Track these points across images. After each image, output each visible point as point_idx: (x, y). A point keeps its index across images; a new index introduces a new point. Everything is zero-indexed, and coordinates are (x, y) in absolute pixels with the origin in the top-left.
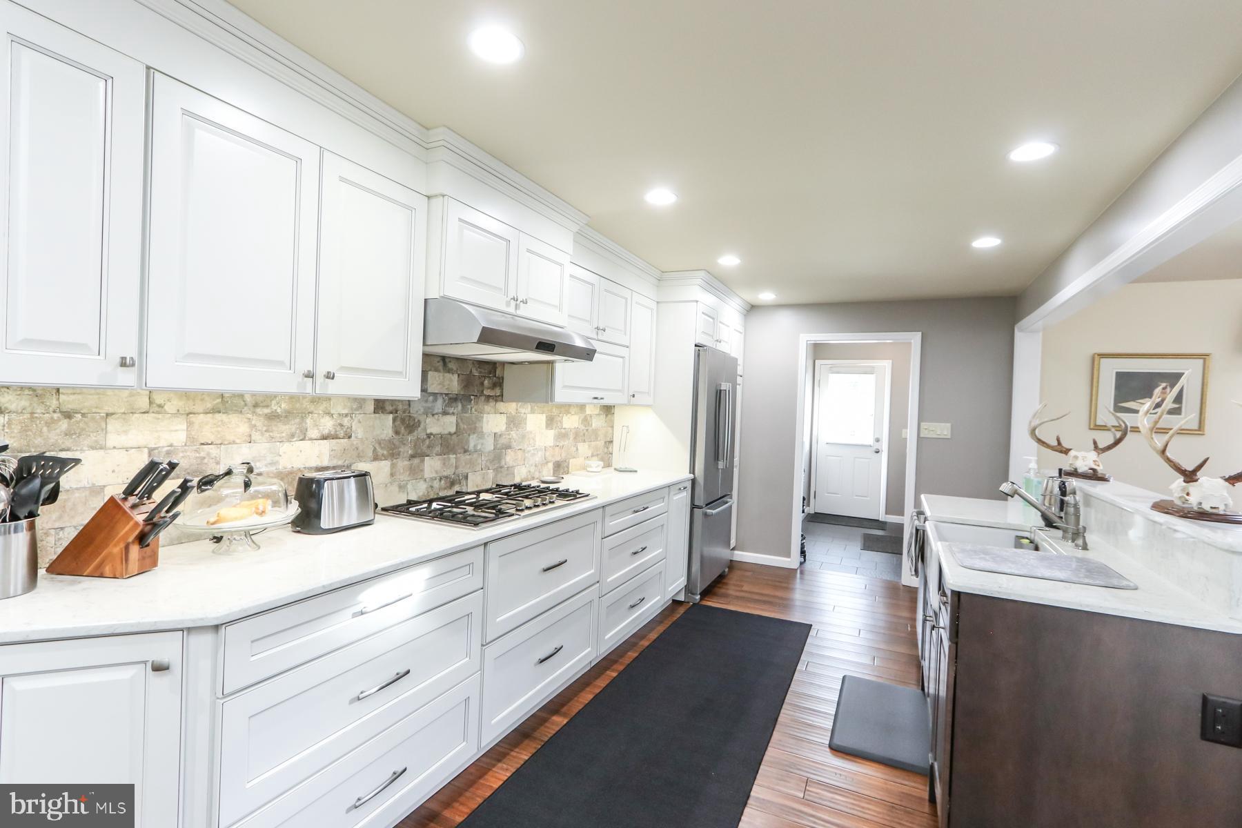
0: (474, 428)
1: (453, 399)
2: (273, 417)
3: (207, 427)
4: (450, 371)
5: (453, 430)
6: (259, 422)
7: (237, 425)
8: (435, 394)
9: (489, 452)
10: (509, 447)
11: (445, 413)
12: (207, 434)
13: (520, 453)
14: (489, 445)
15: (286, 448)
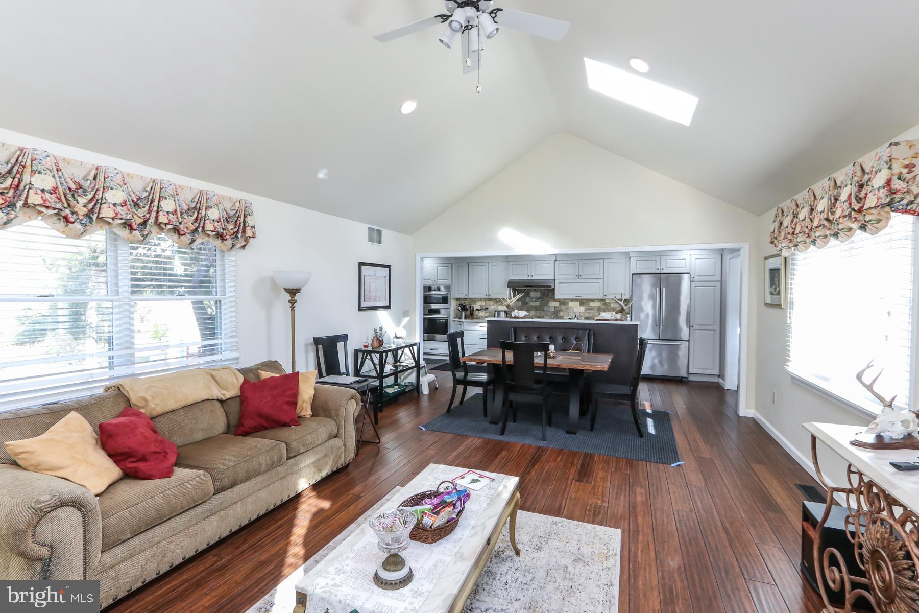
0: (546, 304)
1: (537, 299)
2: (497, 302)
3: (488, 303)
4: (537, 292)
5: (539, 305)
6: (495, 303)
7: (491, 303)
8: (532, 297)
9: (552, 312)
10: (561, 310)
11: (536, 301)
12: (488, 304)
13: (566, 313)
14: (553, 310)
15: (499, 307)
